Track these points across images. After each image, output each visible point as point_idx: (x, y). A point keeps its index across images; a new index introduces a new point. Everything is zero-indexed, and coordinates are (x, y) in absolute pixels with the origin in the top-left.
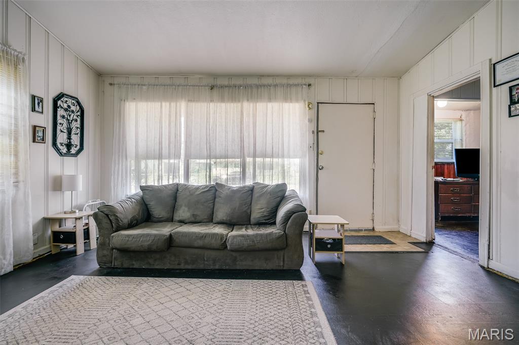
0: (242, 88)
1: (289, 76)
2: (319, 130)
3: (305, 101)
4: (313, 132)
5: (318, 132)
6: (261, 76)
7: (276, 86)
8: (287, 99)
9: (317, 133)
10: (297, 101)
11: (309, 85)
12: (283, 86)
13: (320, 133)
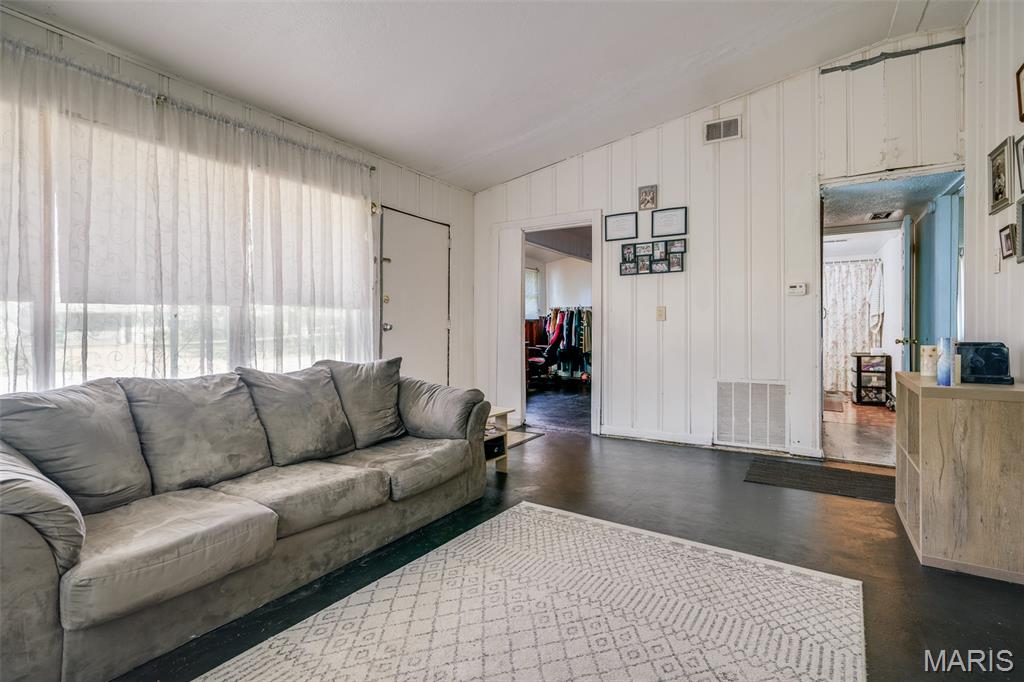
0: (242, 130)
1: (339, 139)
2: (384, 256)
3: (366, 198)
4: (375, 259)
5: (382, 260)
6: (286, 118)
7: (316, 150)
8: (335, 185)
9: (381, 262)
10: (353, 194)
11: (373, 169)
12: (330, 157)
13: (384, 263)
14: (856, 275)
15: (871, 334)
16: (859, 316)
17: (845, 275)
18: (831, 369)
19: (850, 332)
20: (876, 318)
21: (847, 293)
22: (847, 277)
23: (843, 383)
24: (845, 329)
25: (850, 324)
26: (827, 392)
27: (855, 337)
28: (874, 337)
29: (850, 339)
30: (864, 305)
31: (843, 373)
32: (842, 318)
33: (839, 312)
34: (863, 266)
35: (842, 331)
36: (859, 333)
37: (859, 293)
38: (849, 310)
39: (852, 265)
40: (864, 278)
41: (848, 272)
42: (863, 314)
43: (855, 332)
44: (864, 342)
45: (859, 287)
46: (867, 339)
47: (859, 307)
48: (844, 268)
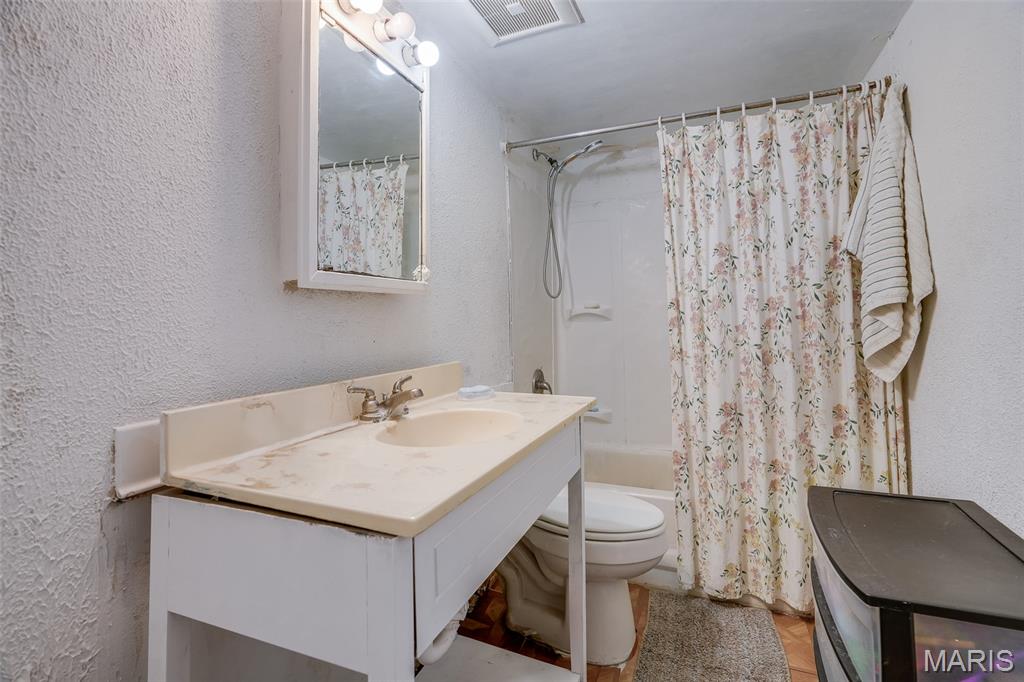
14: (800, 149)
15: (863, 383)
16: (815, 310)
17: (757, 155)
18: (724, 512)
19: (783, 371)
20: (893, 320)
21: (770, 223)
22: (766, 162)
23: (765, 571)
24: (766, 360)
25: (782, 339)
26: (714, 600)
27: (802, 390)
28: (876, 396)
29: (786, 398)
30: (832, 264)
31: (763, 530)
32: (755, 318)
33: (742, 295)
34: (824, 113)
35: (757, 366)
36: (818, 374)
37: (814, 221)
38: (776, 287)
39: (783, 115)
40: (828, 166)
41: (768, 142)
42: (831, 301)
43: (802, 371)
44: (838, 412)
45: (812, 197)
46: (850, 403)
47: (814, 273)
48: (755, 124)
